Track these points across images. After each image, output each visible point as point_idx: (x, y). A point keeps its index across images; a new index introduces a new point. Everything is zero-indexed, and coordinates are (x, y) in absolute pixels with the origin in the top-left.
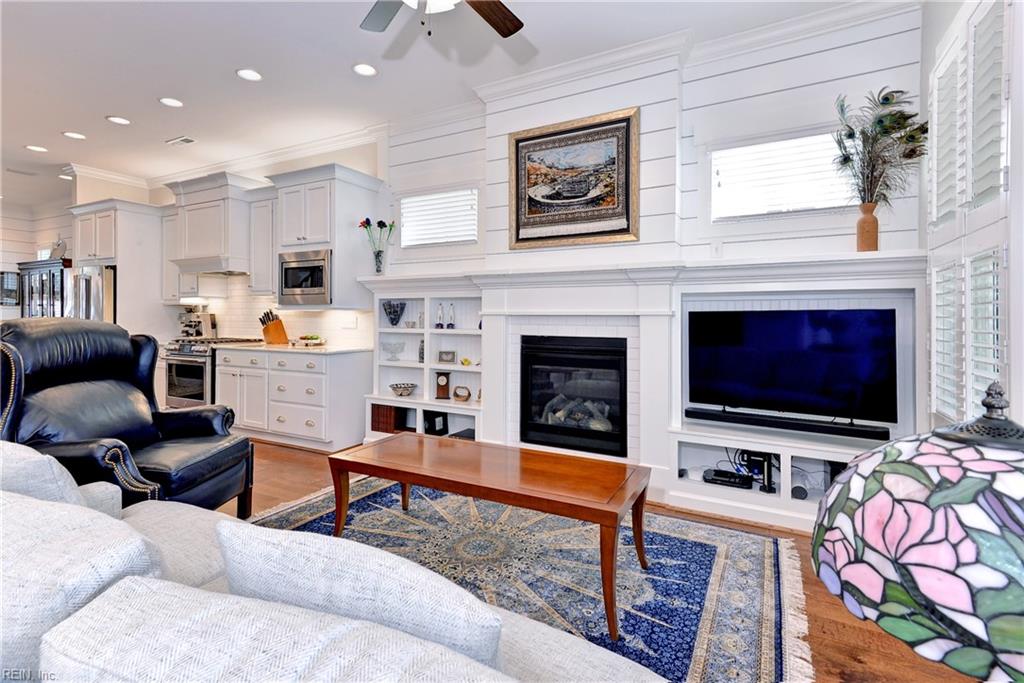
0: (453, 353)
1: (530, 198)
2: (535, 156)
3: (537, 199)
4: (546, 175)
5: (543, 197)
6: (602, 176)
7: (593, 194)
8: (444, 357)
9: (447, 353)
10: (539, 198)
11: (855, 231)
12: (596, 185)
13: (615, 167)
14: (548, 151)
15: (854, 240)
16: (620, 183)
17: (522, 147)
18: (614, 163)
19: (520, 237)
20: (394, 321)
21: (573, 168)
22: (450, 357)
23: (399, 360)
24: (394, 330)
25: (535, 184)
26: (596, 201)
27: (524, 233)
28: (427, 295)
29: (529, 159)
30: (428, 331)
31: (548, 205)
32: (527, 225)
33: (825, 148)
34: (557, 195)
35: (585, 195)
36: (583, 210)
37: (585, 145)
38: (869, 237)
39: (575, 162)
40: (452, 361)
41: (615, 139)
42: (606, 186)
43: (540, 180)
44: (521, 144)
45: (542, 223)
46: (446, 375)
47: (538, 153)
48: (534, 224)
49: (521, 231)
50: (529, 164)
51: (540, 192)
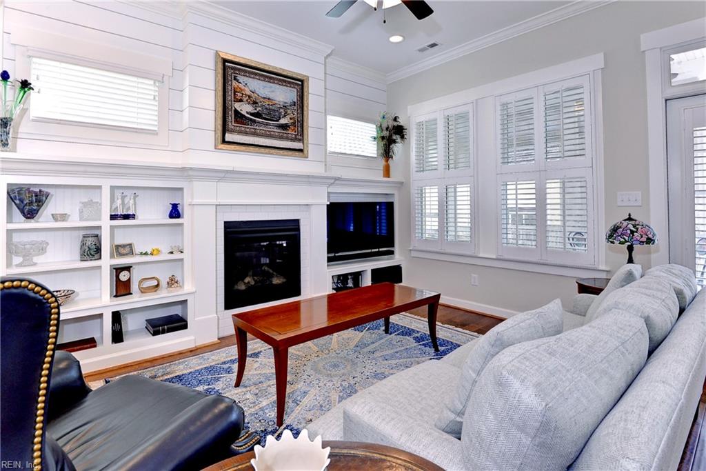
0: (130, 245)
1: (236, 111)
2: (241, 78)
3: (242, 112)
4: (249, 97)
5: (247, 113)
6: (289, 111)
7: (283, 121)
8: (122, 251)
9: (124, 246)
10: (244, 113)
11: (382, 168)
12: (285, 116)
13: (295, 108)
14: (250, 79)
15: (382, 172)
16: (299, 119)
17: (229, 67)
18: (295, 105)
19: (226, 140)
20: (30, 214)
21: (269, 99)
22: (127, 250)
23: (35, 264)
24: (31, 224)
25: (241, 101)
26: (284, 127)
27: (229, 137)
28: (106, 184)
29: (235, 79)
30: (105, 223)
31: (251, 120)
32: (232, 131)
33: (371, 130)
34: (257, 115)
35: (277, 121)
36: (276, 130)
37: (278, 86)
38: (387, 172)
39: (271, 96)
40: (131, 253)
41: (295, 90)
42: (291, 119)
43: (245, 99)
44: (227, 64)
45: (246, 133)
46: (128, 268)
47: (243, 77)
48: (240, 132)
49: (227, 135)
50: (234, 83)
51: (245, 109)
